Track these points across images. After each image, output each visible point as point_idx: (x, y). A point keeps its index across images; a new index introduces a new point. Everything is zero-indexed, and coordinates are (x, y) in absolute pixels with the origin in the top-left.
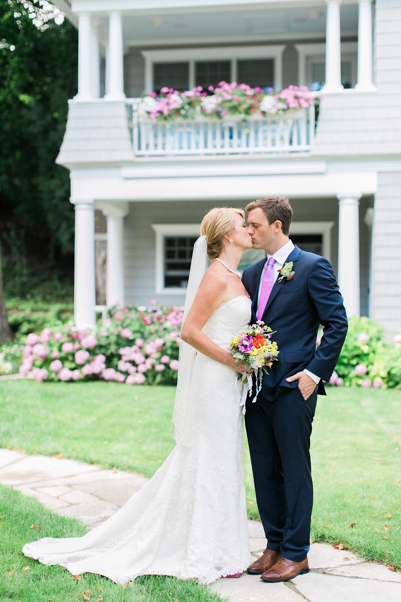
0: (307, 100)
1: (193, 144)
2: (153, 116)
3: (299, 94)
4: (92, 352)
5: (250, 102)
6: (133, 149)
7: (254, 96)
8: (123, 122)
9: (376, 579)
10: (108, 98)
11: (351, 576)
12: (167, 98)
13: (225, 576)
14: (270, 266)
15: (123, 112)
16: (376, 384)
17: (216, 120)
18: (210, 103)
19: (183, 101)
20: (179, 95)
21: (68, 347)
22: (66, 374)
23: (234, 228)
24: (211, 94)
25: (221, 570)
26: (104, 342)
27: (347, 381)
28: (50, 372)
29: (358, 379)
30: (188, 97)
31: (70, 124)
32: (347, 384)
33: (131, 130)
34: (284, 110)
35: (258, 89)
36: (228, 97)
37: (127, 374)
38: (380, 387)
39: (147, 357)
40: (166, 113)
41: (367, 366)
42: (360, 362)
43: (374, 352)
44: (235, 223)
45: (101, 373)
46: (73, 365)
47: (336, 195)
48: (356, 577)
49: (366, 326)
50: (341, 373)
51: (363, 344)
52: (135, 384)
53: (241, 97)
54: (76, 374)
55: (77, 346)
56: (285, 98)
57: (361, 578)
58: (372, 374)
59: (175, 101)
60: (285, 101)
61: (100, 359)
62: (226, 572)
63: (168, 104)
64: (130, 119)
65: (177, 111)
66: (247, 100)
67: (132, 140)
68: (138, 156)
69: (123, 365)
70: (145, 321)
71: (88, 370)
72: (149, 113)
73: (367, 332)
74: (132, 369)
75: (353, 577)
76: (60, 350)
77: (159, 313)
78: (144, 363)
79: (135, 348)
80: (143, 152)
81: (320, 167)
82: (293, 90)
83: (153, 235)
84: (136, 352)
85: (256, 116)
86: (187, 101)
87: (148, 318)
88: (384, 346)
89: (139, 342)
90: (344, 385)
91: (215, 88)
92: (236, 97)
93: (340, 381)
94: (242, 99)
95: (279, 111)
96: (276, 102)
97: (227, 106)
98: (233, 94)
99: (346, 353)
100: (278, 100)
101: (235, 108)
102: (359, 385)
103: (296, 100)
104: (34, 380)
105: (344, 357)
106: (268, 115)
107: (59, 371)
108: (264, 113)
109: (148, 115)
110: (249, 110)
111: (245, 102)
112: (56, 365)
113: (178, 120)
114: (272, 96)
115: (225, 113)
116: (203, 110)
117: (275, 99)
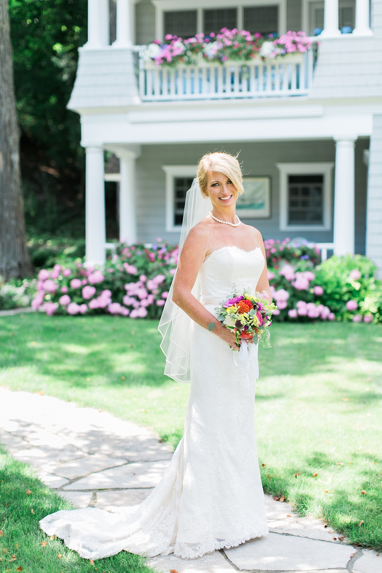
0: (305, 45)
2: (157, 63)
3: (297, 39)
4: (99, 288)
5: (249, 47)
6: (139, 94)
7: (254, 42)
8: (130, 69)
9: (306, 536)
10: (116, 45)
11: (283, 532)
12: (170, 45)
15: (130, 59)
16: (367, 319)
17: (217, 64)
18: (211, 49)
19: (186, 47)
20: (182, 42)
21: (76, 284)
22: (74, 308)
24: (213, 40)
26: (110, 278)
27: (339, 316)
28: (60, 306)
29: (349, 314)
30: (191, 44)
31: (81, 71)
32: (339, 318)
33: (137, 76)
34: (282, 55)
35: (257, 35)
36: (229, 43)
37: (131, 308)
38: (370, 322)
39: (150, 292)
40: (169, 59)
41: (358, 302)
42: (353, 298)
43: (365, 289)
45: (107, 307)
46: (80, 300)
47: (332, 138)
48: (287, 534)
49: (359, 264)
50: (333, 308)
51: (354, 281)
52: (138, 318)
53: (241, 43)
54: (83, 308)
55: (85, 282)
56: (284, 44)
57: (292, 535)
58: (363, 310)
59: (178, 48)
60: (282, 46)
61: (106, 294)
63: (171, 51)
64: (137, 65)
65: (179, 57)
66: (247, 46)
67: (138, 86)
68: (145, 101)
69: (127, 300)
70: (150, 258)
71: (94, 304)
72: (153, 59)
73: (360, 269)
74: (136, 304)
75: (284, 533)
76: (69, 285)
77: (164, 250)
78: (147, 298)
79: (139, 284)
80: (149, 97)
81: (317, 110)
82: (292, 35)
83: (163, 176)
84: (140, 287)
85: (256, 61)
86: (189, 47)
87: (153, 255)
88: (376, 282)
89: (143, 278)
90: (335, 320)
91: (216, 35)
92: (236, 43)
93: (332, 316)
94: (242, 45)
95: (277, 56)
96: (275, 47)
97: (228, 52)
98: (233, 40)
99: (338, 290)
100: (276, 46)
101: (236, 54)
102: (350, 321)
103: (294, 45)
104: (44, 313)
105: (336, 293)
106: (267, 60)
107: (67, 306)
108: (263, 58)
109: (153, 62)
110: (248, 56)
111: (245, 48)
112: (65, 299)
113: (181, 66)
114: (270, 42)
115: (226, 59)
116: (205, 56)
117: (273, 45)
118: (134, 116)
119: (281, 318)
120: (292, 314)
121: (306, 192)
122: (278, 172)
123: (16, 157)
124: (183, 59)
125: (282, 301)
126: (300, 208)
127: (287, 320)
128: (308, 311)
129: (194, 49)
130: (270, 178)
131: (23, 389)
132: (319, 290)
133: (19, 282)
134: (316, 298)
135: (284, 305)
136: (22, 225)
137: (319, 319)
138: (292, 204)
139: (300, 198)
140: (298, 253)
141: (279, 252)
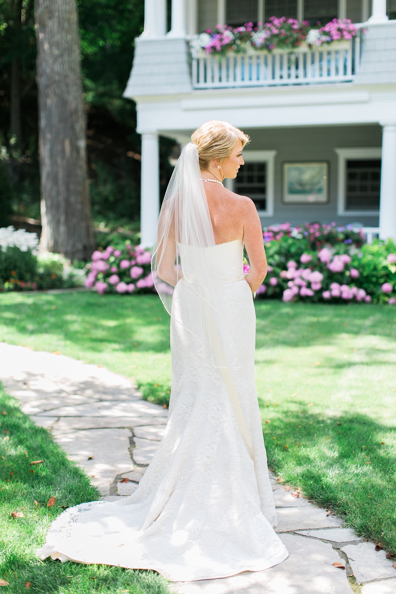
0: (351, 32)
1: (247, 76)
2: (208, 52)
3: (343, 26)
4: (147, 268)
5: (296, 35)
6: (191, 83)
7: (300, 30)
8: (183, 57)
10: (172, 34)
12: (220, 34)
15: (182, 48)
17: (265, 52)
18: (259, 38)
19: (235, 36)
20: (232, 31)
21: (125, 264)
22: (122, 287)
27: (375, 298)
28: (110, 285)
29: (384, 296)
30: (240, 33)
31: (137, 61)
32: (375, 300)
33: (190, 65)
34: (328, 43)
36: (276, 31)
40: (218, 48)
41: (394, 284)
42: (388, 281)
46: (128, 280)
47: (379, 122)
50: (369, 290)
51: (392, 264)
53: (288, 31)
54: (131, 287)
55: (133, 262)
56: (329, 31)
59: (228, 37)
60: (327, 34)
63: (221, 40)
64: (189, 54)
65: (229, 46)
66: (293, 34)
67: (191, 74)
68: (197, 89)
71: (142, 284)
72: (204, 48)
76: (118, 266)
80: (202, 84)
81: (363, 95)
82: (337, 22)
85: (303, 48)
86: (238, 35)
90: (371, 302)
91: (265, 23)
92: (283, 31)
93: (368, 298)
94: (288, 33)
95: (323, 43)
96: (321, 35)
97: (275, 41)
98: (280, 29)
99: (375, 273)
100: (322, 33)
101: (283, 41)
102: (386, 303)
103: (339, 33)
104: (96, 292)
105: (373, 276)
106: (314, 48)
107: (116, 284)
108: (310, 46)
109: (204, 51)
110: (295, 43)
111: (291, 36)
112: (114, 279)
113: (231, 54)
114: (316, 30)
115: (273, 47)
116: (253, 45)
117: (319, 32)
118: (187, 103)
119: (316, 299)
120: (326, 295)
121: (364, 177)
122: (336, 157)
123: (82, 144)
124: (232, 48)
125: (316, 283)
126: (358, 193)
127: (322, 301)
128: (341, 293)
129: (243, 38)
130: (329, 163)
131: (44, 350)
132: (355, 273)
133: (82, 264)
134: (352, 281)
135: (317, 287)
136: (87, 209)
137: (354, 300)
138: (350, 189)
139: (357, 183)
140: (341, 237)
141: (322, 236)
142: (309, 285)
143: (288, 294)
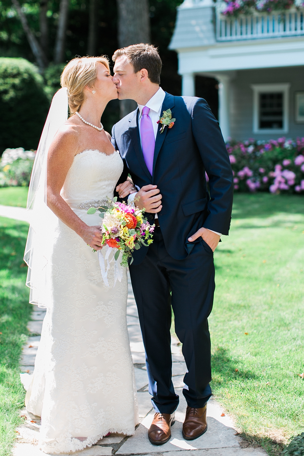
6: (215, 37)
13: (90, 446)
14: (145, 116)
19: (244, 3)
23: (96, 78)
25: (85, 440)
44: (97, 73)
59: (238, 4)
62: (91, 442)
63: (234, 6)
67: (215, 31)
68: (219, 41)
72: (222, 13)
80: (223, 38)
83: (251, 92)
85: (292, 10)
97: (272, 5)
101: (277, 6)
113: (242, 16)
118: (213, 52)
119: (291, 192)
120: (298, 188)
124: (242, 12)
127: (295, 193)
129: (249, 4)
135: (292, 183)
142: (286, 182)
143: (273, 188)
